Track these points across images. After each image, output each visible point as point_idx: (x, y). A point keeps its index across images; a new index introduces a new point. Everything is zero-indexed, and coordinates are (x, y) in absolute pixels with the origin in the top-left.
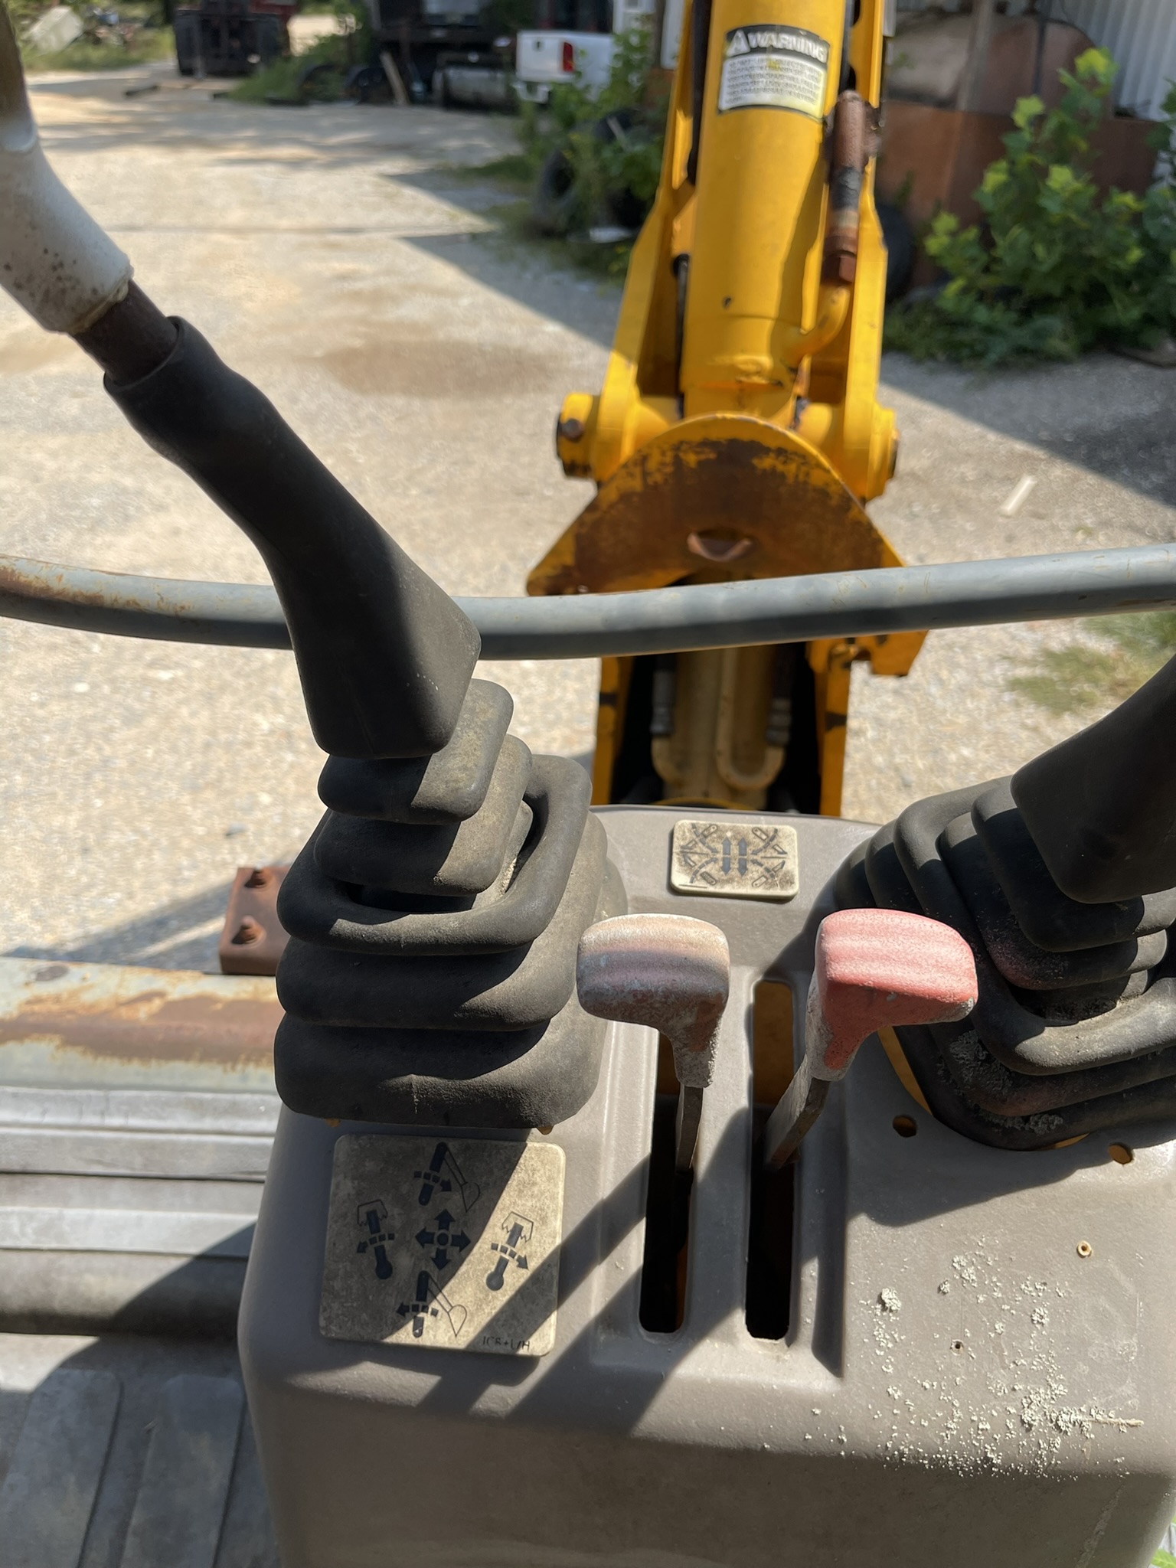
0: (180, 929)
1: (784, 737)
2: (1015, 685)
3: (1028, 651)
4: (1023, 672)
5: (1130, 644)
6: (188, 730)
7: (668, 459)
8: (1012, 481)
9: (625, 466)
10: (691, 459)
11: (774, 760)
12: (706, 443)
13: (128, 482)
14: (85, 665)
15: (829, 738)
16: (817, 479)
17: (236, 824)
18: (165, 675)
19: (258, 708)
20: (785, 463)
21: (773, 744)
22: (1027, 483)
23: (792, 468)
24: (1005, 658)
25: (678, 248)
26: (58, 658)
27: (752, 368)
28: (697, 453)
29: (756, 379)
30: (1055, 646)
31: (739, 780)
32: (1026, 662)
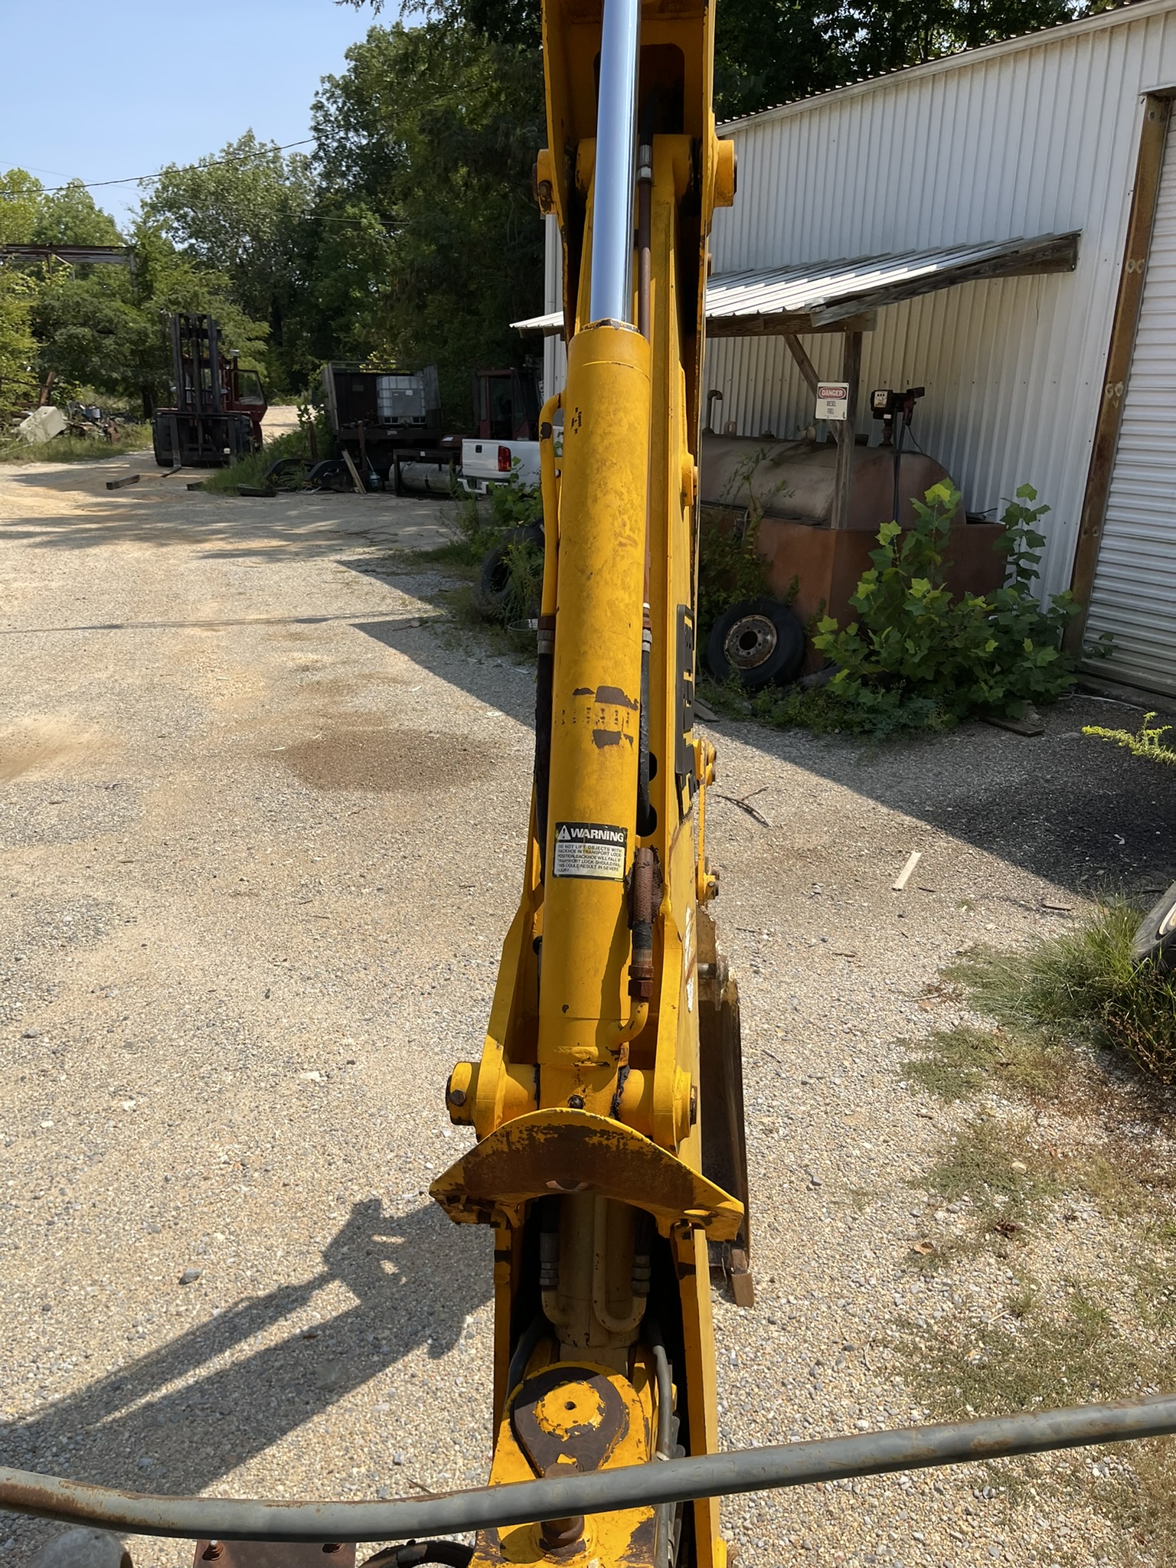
0: (135, 1395)
1: (645, 1287)
2: (910, 1070)
3: (921, 1035)
4: (916, 1056)
5: (1008, 1022)
6: (148, 1165)
7: (525, 1136)
8: (902, 856)
9: (495, 1134)
10: (541, 1137)
11: (640, 1306)
12: (549, 1128)
13: (100, 894)
14: (52, 1098)
15: (683, 1283)
16: (632, 1146)
17: (191, 1270)
18: (128, 1105)
19: (216, 1135)
20: (607, 1139)
21: (638, 1294)
22: (915, 856)
23: (614, 1141)
24: (901, 1042)
25: (536, 934)
26: (24, 1092)
27: (585, 1056)
28: (545, 1134)
29: (588, 1064)
30: (945, 1028)
31: (611, 1324)
32: (918, 1046)
